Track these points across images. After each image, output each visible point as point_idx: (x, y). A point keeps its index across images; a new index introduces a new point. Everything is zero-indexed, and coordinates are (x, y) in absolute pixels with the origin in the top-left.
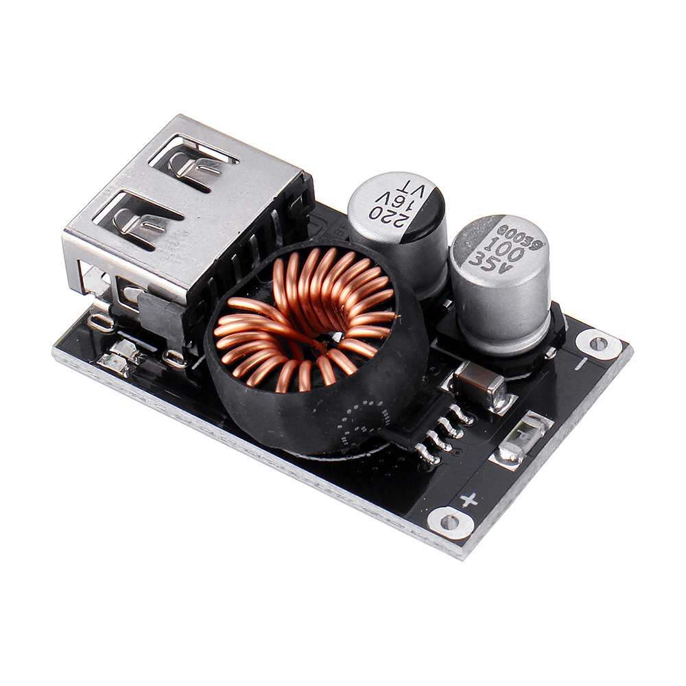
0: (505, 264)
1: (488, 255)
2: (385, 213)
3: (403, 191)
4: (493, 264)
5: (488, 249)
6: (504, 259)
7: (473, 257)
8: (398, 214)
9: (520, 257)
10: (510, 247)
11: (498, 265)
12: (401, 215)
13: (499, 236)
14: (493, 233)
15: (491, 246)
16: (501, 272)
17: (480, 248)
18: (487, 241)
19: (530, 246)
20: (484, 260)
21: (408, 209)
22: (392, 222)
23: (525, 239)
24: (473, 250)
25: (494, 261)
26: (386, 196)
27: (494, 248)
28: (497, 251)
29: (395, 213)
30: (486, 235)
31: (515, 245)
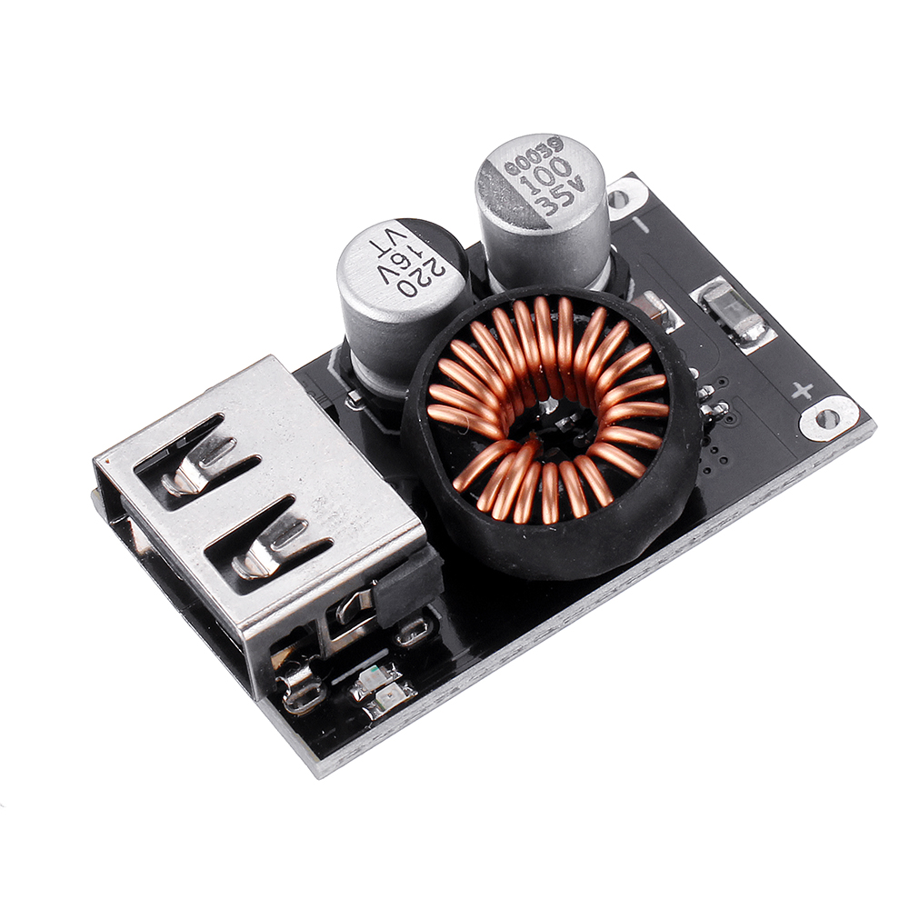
0: (570, 182)
1: (545, 192)
2: (413, 280)
3: (384, 253)
4: (563, 194)
5: (535, 191)
6: (559, 180)
7: (542, 211)
8: (421, 267)
9: (566, 164)
10: (545, 170)
11: (568, 188)
12: (424, 265)
13: (521, 175)
14: (514, 181)
15: (531, 187)
16: (582, 189)
17: (530, 199)
18: (524, 190)
19: (553, 150)
20: (552, 200)
21: (419, 255)
22: (432, 277)
23: (539, 152)
24: (530, 207)
25: (559, 191)
26: (383, 271)
27: (537, 185)
28: (544, 183)
29: (419, 270)
30: (511, 187)
31: (545, 163)
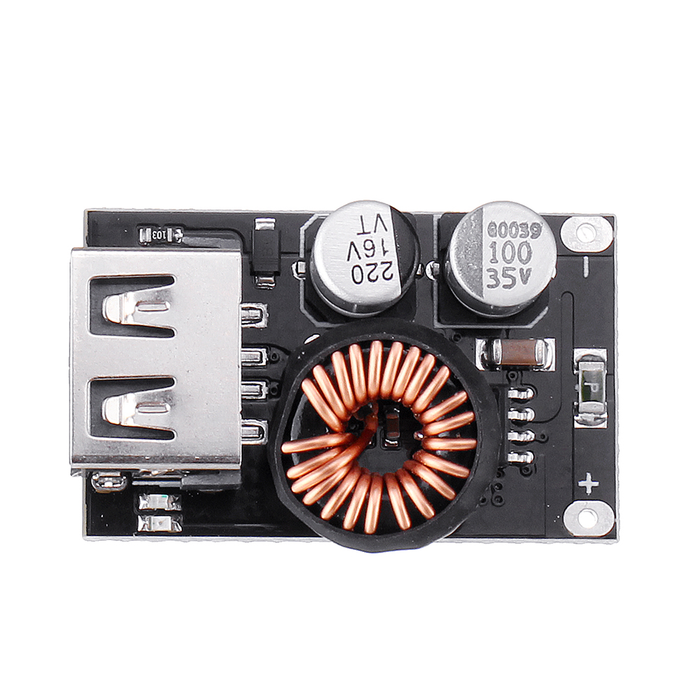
0: (522, 270)
1: (499, 267)
2: (367, 270)
3: (364, 233)
4: (510, 276)
5: (494, 260)
6: (516, 264)
7: (487, 280)
8: (379, 264)
9: (530, 253)
10: (513, 247)
11: (516, 274)
12: (383, 263)
13: (494, 239)
14: (487, 240)
15: (494, 255)
16: (525, 282)
17: (486, 264)
18: (487, 253)
19: (531, 234)
20: (500, 276)
21: (385, 252)
22: (381, 277)
23: (520, 229)
24: (481, 270)
25: (510, 273)
26: (353, 248)
27: (499, 256)
28: (504, 258)
29: (375, 265)
30: (481, 245)
31: (517, 242)
